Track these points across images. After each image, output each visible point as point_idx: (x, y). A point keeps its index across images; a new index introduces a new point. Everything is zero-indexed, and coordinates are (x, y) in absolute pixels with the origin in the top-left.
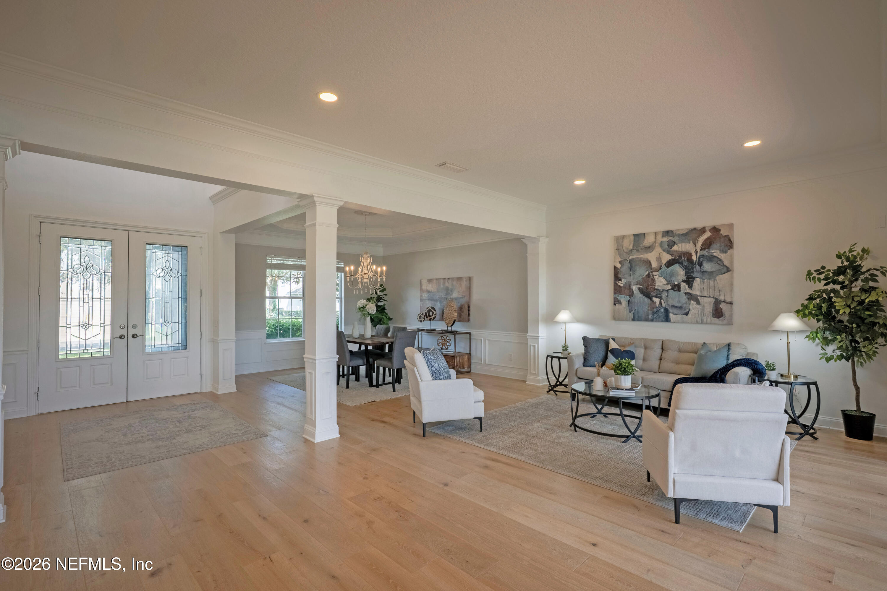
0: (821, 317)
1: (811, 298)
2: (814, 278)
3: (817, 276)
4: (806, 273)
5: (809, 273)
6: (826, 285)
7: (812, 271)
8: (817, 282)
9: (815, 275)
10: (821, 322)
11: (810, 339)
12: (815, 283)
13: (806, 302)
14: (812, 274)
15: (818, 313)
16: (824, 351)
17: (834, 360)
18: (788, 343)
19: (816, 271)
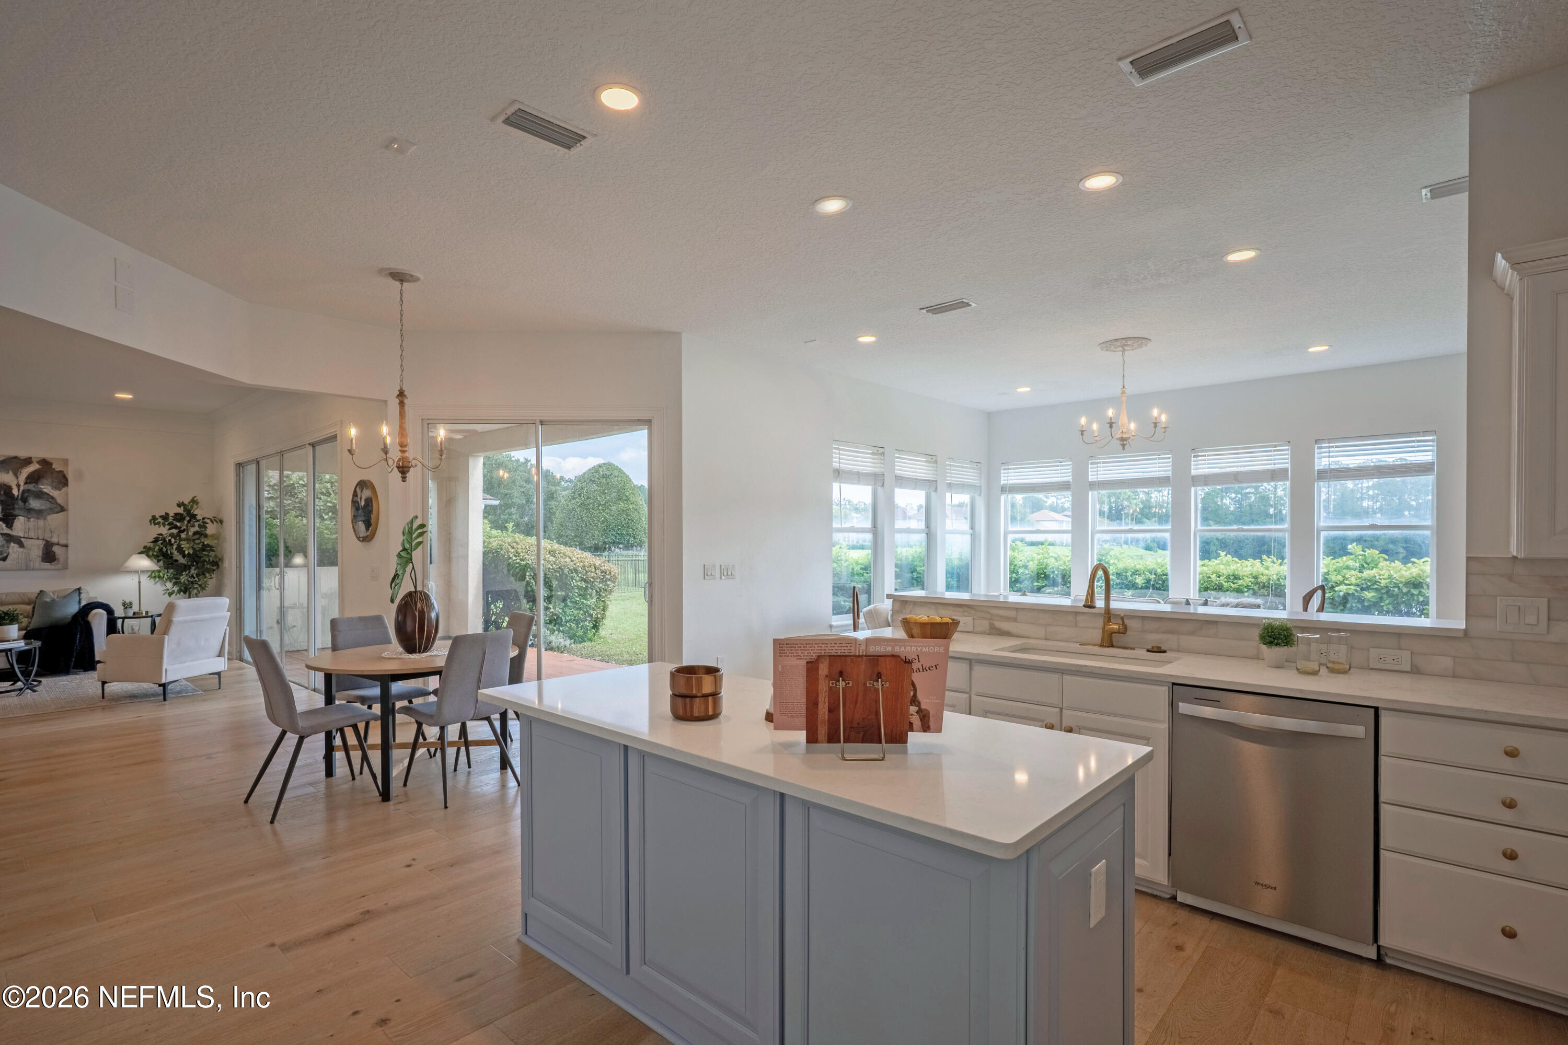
0: (161, 558)
1: (156, 541)
2: (159, 523)
3: (162, 521)
4: (151, 518)
5: (154, 518)
6: (170, 529)
7: (157, 517)
8: (162, 526)
9: (160, 520)
10: (162, 561)
11: (152, 578)
12: (159, 527)
13: (152, 545)
14: (157, 519)
15: (159, 554)
16: (165, 588)
17: (174, 594)
18: (139, 582)
19: (160, 517)
